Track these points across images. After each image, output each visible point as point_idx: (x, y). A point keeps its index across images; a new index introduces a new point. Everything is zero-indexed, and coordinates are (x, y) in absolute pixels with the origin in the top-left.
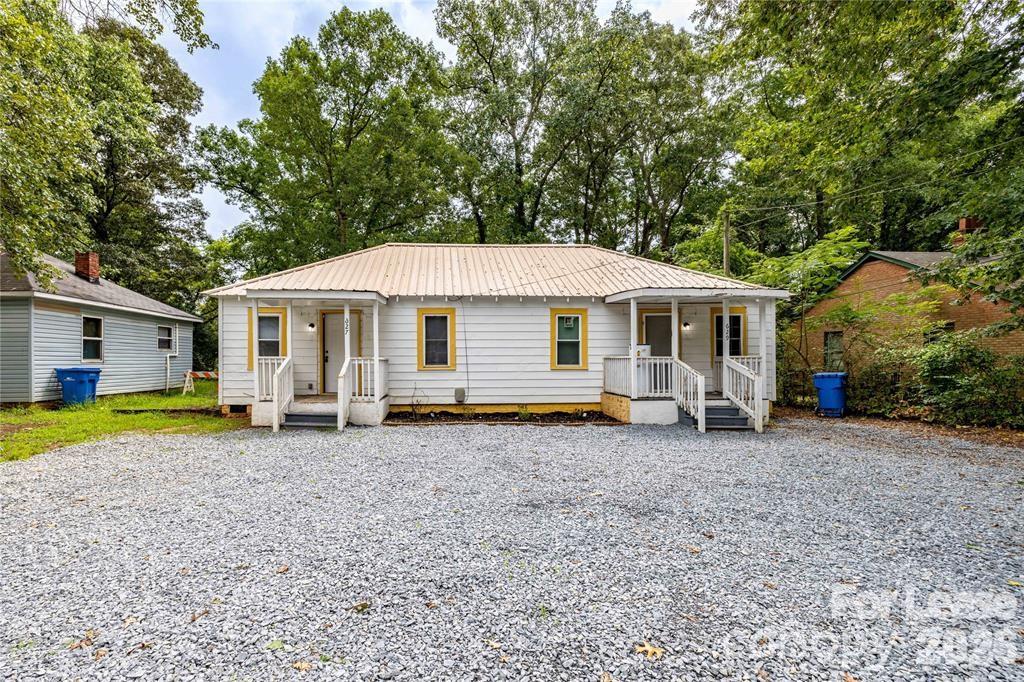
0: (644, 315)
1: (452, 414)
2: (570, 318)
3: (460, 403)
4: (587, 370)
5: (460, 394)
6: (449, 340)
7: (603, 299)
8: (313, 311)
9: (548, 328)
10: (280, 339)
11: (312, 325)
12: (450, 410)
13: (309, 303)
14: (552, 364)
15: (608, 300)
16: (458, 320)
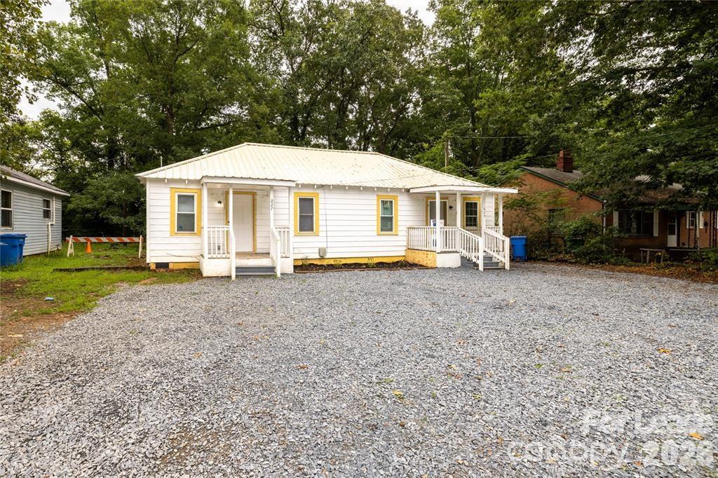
0: (429, 201)
1: (316, 265)
2: (387, 202)
3: (322, 258)
4: (397, 235)
5: (322, 253)
6: (314, 214)
7: (408, 191)
8: (220, 192)
9: (375, 207)
10: (195, 212)
11: (220, 202)
12: (315, 263)
13: (219, 186)
14: (378, 230)
15: (412, 191)
16: (321, 201)
